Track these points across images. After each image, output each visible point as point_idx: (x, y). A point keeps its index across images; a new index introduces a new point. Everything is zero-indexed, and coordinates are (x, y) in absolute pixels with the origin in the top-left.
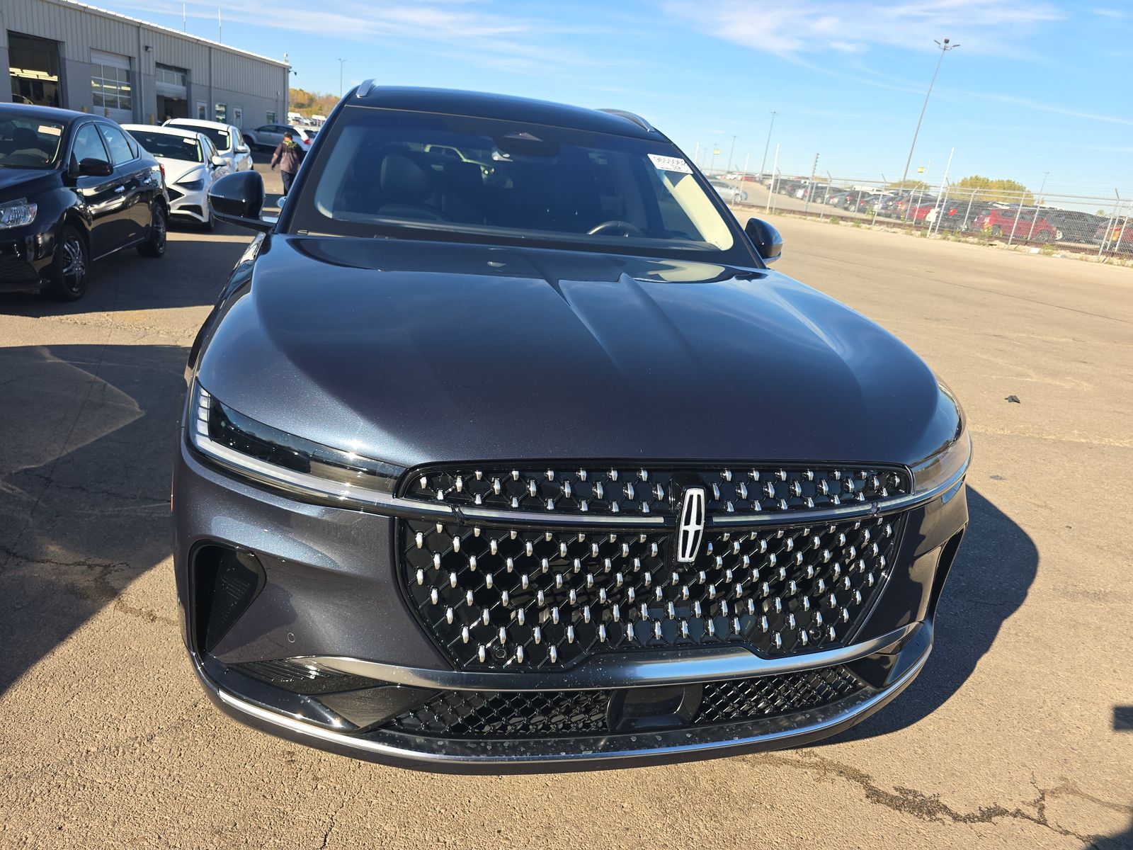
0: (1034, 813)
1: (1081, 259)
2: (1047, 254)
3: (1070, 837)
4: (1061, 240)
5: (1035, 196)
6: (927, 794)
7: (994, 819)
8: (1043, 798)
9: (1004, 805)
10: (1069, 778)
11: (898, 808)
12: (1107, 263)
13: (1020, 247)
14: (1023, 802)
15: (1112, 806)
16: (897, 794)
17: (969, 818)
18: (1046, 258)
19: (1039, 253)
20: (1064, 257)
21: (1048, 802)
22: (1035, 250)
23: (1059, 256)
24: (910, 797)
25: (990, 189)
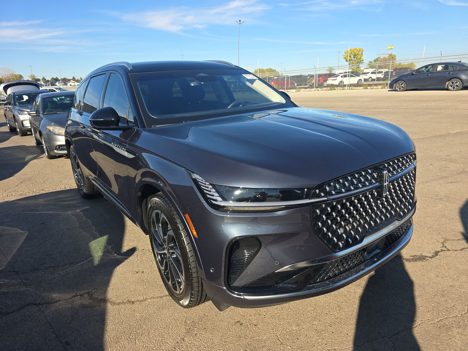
0: (444, 249)
1: (309, 91)
2: (298, 91)
3: (458, 251)
4: (297, 86)
5: (279, 73)
6: (419, 255)
7: (439, 254)
8: (443, 244)
9: (437, 250)
10: (444, 237)
11: (416, 261)
12: (317, 90)
13: (289, 90)
14: (440, 247)
15: (459, 240)
16: (412, 258)
17: (433, 257)
18: (299, 93)
19: (296, 91)
20: (304, 91)
21: (445, 245)
22: (294, 91)
23: (302, 91)
24: (416, 257)
25: (265, 72)
